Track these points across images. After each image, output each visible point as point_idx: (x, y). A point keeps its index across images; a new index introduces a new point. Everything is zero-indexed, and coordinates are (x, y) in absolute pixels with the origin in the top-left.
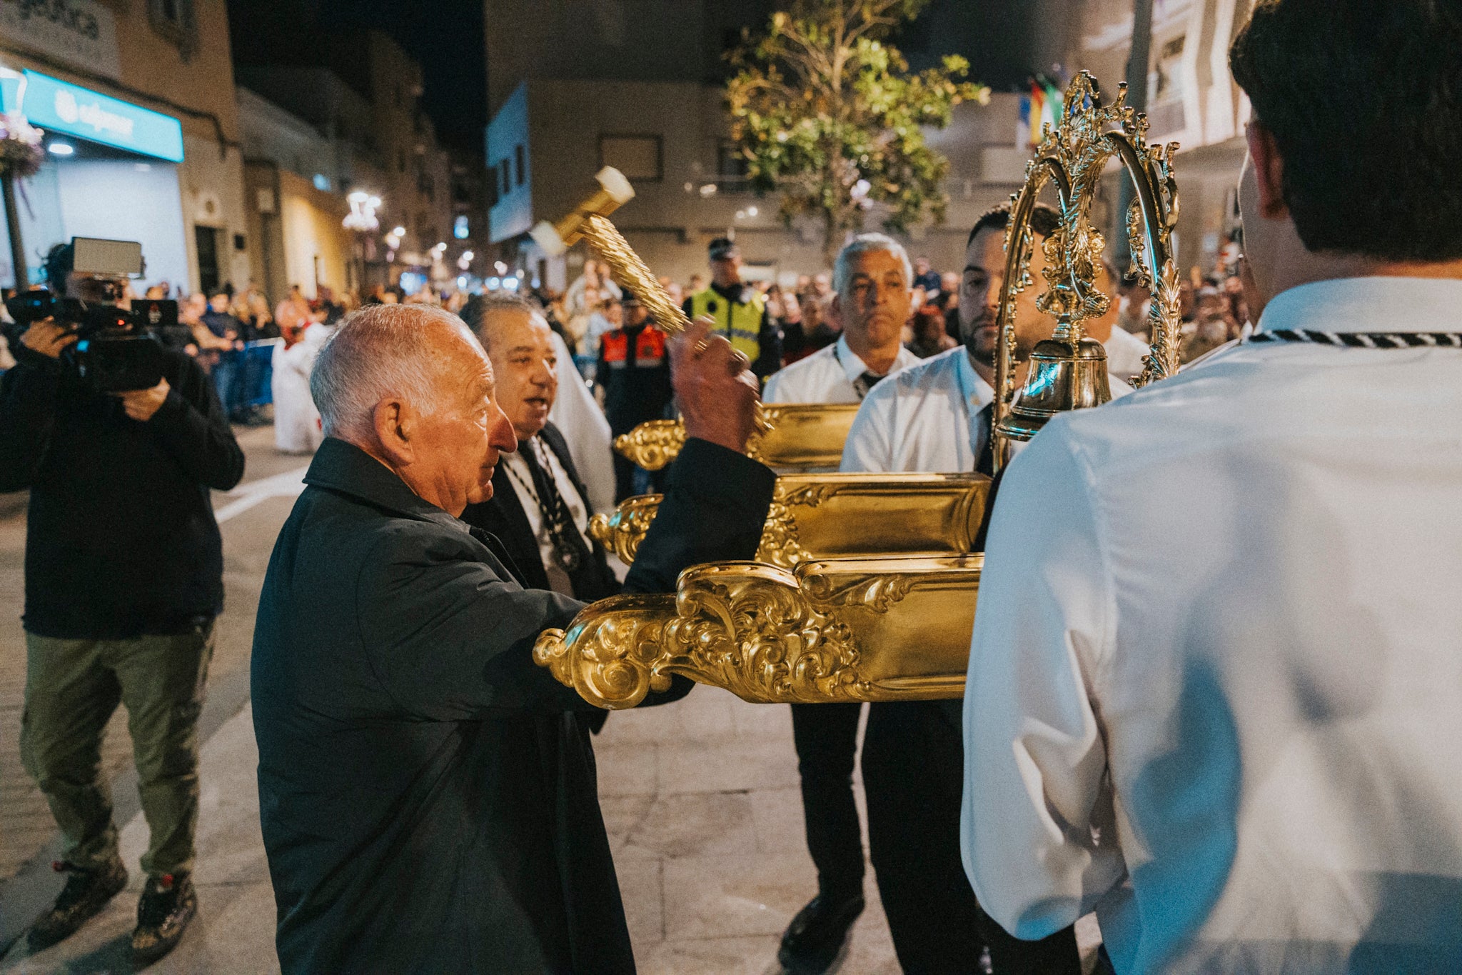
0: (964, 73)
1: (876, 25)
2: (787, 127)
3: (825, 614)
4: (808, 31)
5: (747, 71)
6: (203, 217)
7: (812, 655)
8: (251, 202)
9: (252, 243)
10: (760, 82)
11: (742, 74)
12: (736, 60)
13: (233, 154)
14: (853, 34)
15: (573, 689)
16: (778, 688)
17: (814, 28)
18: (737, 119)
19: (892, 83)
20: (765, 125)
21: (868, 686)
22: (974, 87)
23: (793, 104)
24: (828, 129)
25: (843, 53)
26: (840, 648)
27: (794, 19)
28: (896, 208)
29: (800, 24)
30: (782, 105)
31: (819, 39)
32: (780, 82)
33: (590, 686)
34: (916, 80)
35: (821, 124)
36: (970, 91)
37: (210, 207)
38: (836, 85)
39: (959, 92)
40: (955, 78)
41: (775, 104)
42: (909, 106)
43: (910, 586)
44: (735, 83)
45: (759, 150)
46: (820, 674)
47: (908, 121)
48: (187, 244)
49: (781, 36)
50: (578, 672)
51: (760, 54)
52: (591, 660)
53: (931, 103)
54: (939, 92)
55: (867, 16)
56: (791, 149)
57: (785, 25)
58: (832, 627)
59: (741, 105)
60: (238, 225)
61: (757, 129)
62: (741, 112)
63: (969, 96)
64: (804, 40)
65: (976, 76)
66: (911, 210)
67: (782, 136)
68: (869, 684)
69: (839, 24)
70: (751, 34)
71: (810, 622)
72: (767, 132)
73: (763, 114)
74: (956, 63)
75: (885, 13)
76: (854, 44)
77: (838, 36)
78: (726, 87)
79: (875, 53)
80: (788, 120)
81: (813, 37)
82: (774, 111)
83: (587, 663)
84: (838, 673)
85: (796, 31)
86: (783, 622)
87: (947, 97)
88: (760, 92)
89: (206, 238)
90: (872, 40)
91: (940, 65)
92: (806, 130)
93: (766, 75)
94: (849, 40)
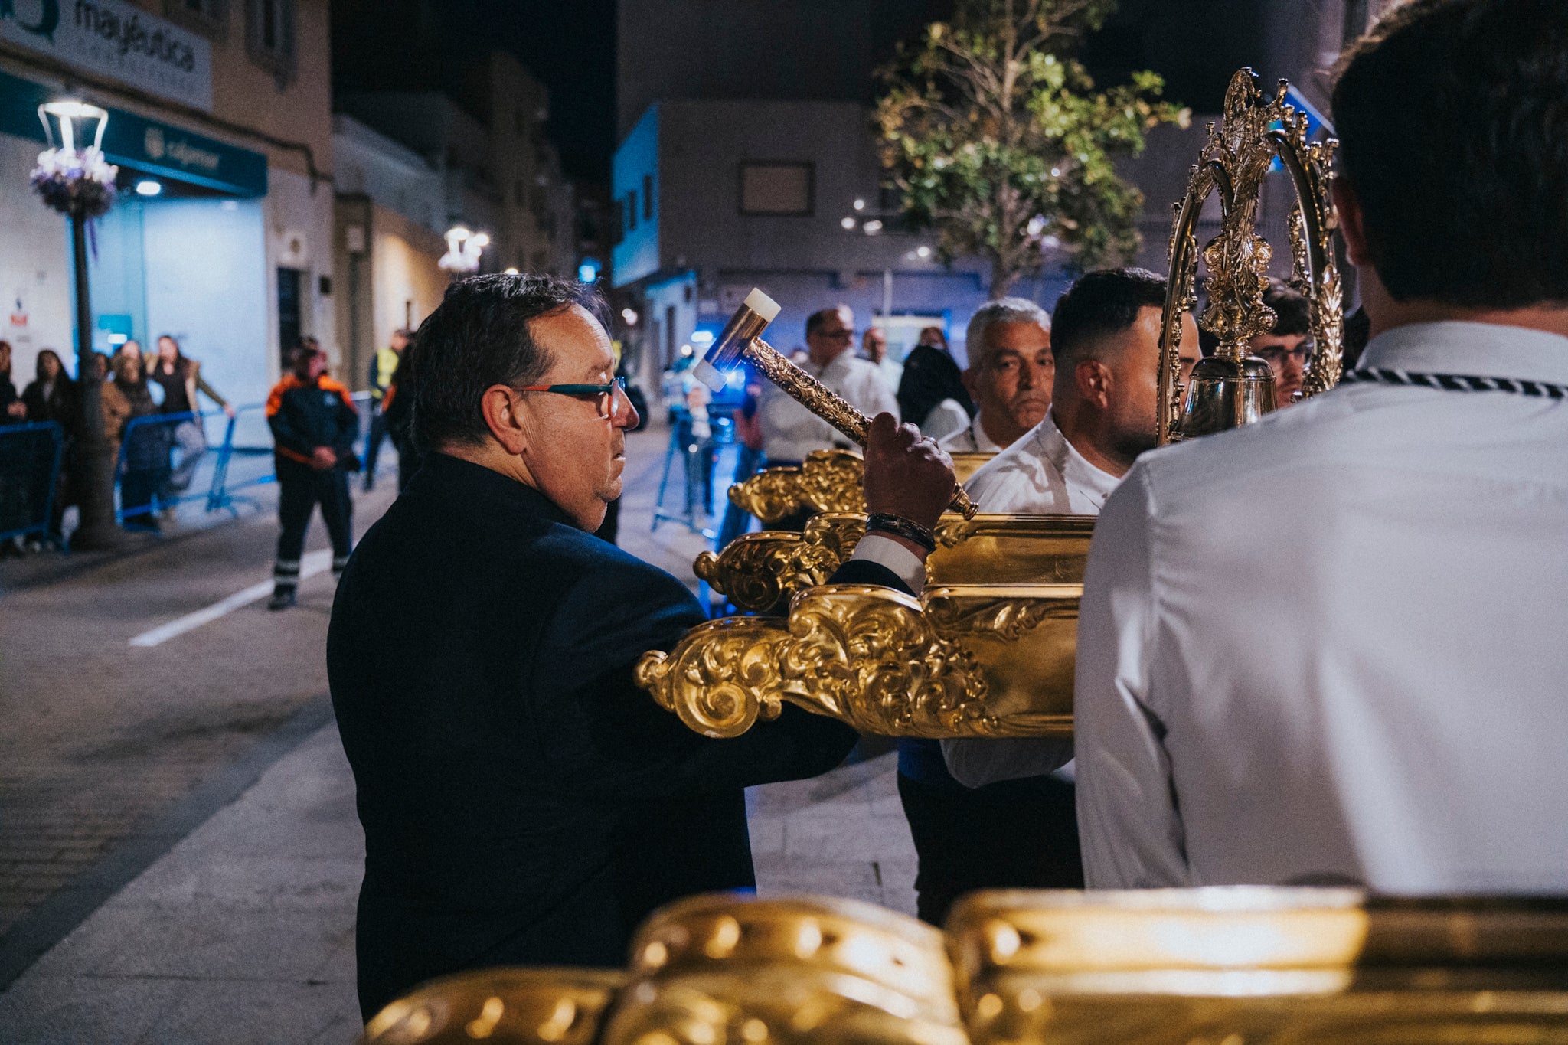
0: (1158, 92)
1: (1053, 37)
2: (947, 152)
3: (951, 641)
4: (972, 44)
5: (901, 89)
6: (288, 259)
7: (935, 686)
8: (339, 240)
9: (339, 287)
10: (916, 101)
11: (895, 92)
12: (889, 76)
13: (324, 189)
14: (1026, 46)
15: (674, 714)
16: (897, 720)
17: (979, 39)
18: (889, 144)
19: (1072, 102)
20: (922, 150)
21: (995, 722)
22: (1171, 108)
23: (955, 127)
24: (993, 155)
25: (1013, 67)
26: (966, 679)
27: (954, 30)
28: (1076, 248)
29: (961, 35)
30: (942, 127)
31: (985, 53)
32: (940, 101)
33: (692, 711)
34: (1102, 99)
35: (986, 148)
36: (1167, 112)
37: (295, 246)
38: (1006, 104)
39: (1153, 113)
40: (1148, 96)
41: (934, 127)
42: (1092, 128)
43: (1044, 612)
44: (887, 102)
45: (913, 180)
46: (944, 707)
47: (1090, 146)
48: (268, 288)
49: (939, 48)
50: (680, 694)
51: (917, 69)
52: (695, 683)
53: (1119, 126)
54: (1129, 113)
55: (1043, 25)
56: (949, 178)
57: (944, 36)
58: (957, 654)
59: (893, 127)
60: (324, 266)
61: (912, 154)
62: (893, 136)
63: (1165, 118)
64: (967, 54)
65: (1172, 94)
66: (1095, 250)
67: (939, 163)
68: (997, 719)
69: (1010, 34)
70: (907, 47)
71: (934, 648)
72: (924, 158)
73: (919, 138)
74: (1148, 80)
75: (1065, 22)
76: (1027, 59)
77: (1009, 49)
78: (875, 107)
79: (1049, 68)
80: (949, 145)
81: (977, 50)
82: (932, 134)
83: (691, 686)
84: (963, 706)
85: (957, 43)
86: (904, 648)
87: (1139, 118)
88: (917, 112)
89: (289, 283)
90: (1046, 54)
91: (1130, 83)
92: (967, 156)
93: (923, 92)
94: (1021, 54)
